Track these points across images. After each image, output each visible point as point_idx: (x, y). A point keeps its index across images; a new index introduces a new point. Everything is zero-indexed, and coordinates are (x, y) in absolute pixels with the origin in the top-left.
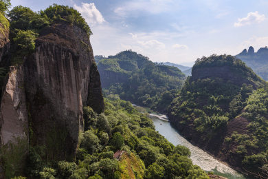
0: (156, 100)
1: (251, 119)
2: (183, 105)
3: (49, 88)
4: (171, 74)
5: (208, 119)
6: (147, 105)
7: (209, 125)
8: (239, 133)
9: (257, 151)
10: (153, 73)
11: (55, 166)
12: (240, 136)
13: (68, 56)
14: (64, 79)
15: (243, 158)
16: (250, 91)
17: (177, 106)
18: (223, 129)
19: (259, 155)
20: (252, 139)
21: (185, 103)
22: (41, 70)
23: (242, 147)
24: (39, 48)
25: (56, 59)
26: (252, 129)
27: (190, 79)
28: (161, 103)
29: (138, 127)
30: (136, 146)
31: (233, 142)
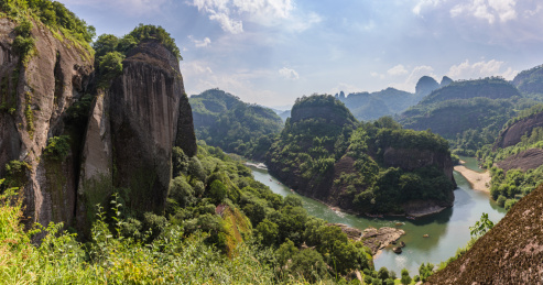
0: (251, 146)
1: (355, 158)
2: (284, 150)
3: (137, 118)
4: (267, 116)
5: (315, 163)
6: (241, 151)
7: (317, 169)
8: (347, 173)
9: (364, 188)
10: (246, 115)
11: (141, 218)
12: (348, 176)
13: (159, 77)
14: (154, 107)
15: (353, 198)
16: (351, 131)
17: (278, 151)
18: (331, 171)
19: (367, 191)
20: (358, 177)
21: (287, 147)
22: (128, 96)
23: (352, 186)
24: (126, 70)
25: (145, 82)
26: (358, 167)
27: (290, 121)
28: (258, 149)
29: (236, 176)
30: (239, 199)
31: (342, 184)
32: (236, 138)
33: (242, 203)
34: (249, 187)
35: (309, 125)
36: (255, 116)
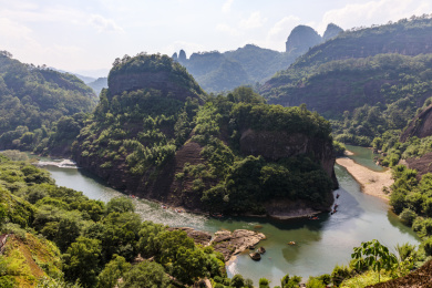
0: (45, 135)
1: (203, 143)
2: (101, 137)
4: (67, 87)
5: (148, 152)
6: (26, 145)
7: (151, 161)
8: (192, 163)
9: (215, 181)
10: (28, 84)
12: (194, 167)
15: (201, 195)
16: (196, 107)
17: (91, 140)
18: (171, 161)
19: (219, 186)
20: (208, 168)
21: (105, 133)
23: (198, 180)
26: (206, 156)
27: (108, 93)
28: (58, 139)
29: (22, 185)
31: (187, 178)
32: (14, 124)
33: (37, 223)
34: (47, 198)
35: (137, 100)
36: (46, 86)
